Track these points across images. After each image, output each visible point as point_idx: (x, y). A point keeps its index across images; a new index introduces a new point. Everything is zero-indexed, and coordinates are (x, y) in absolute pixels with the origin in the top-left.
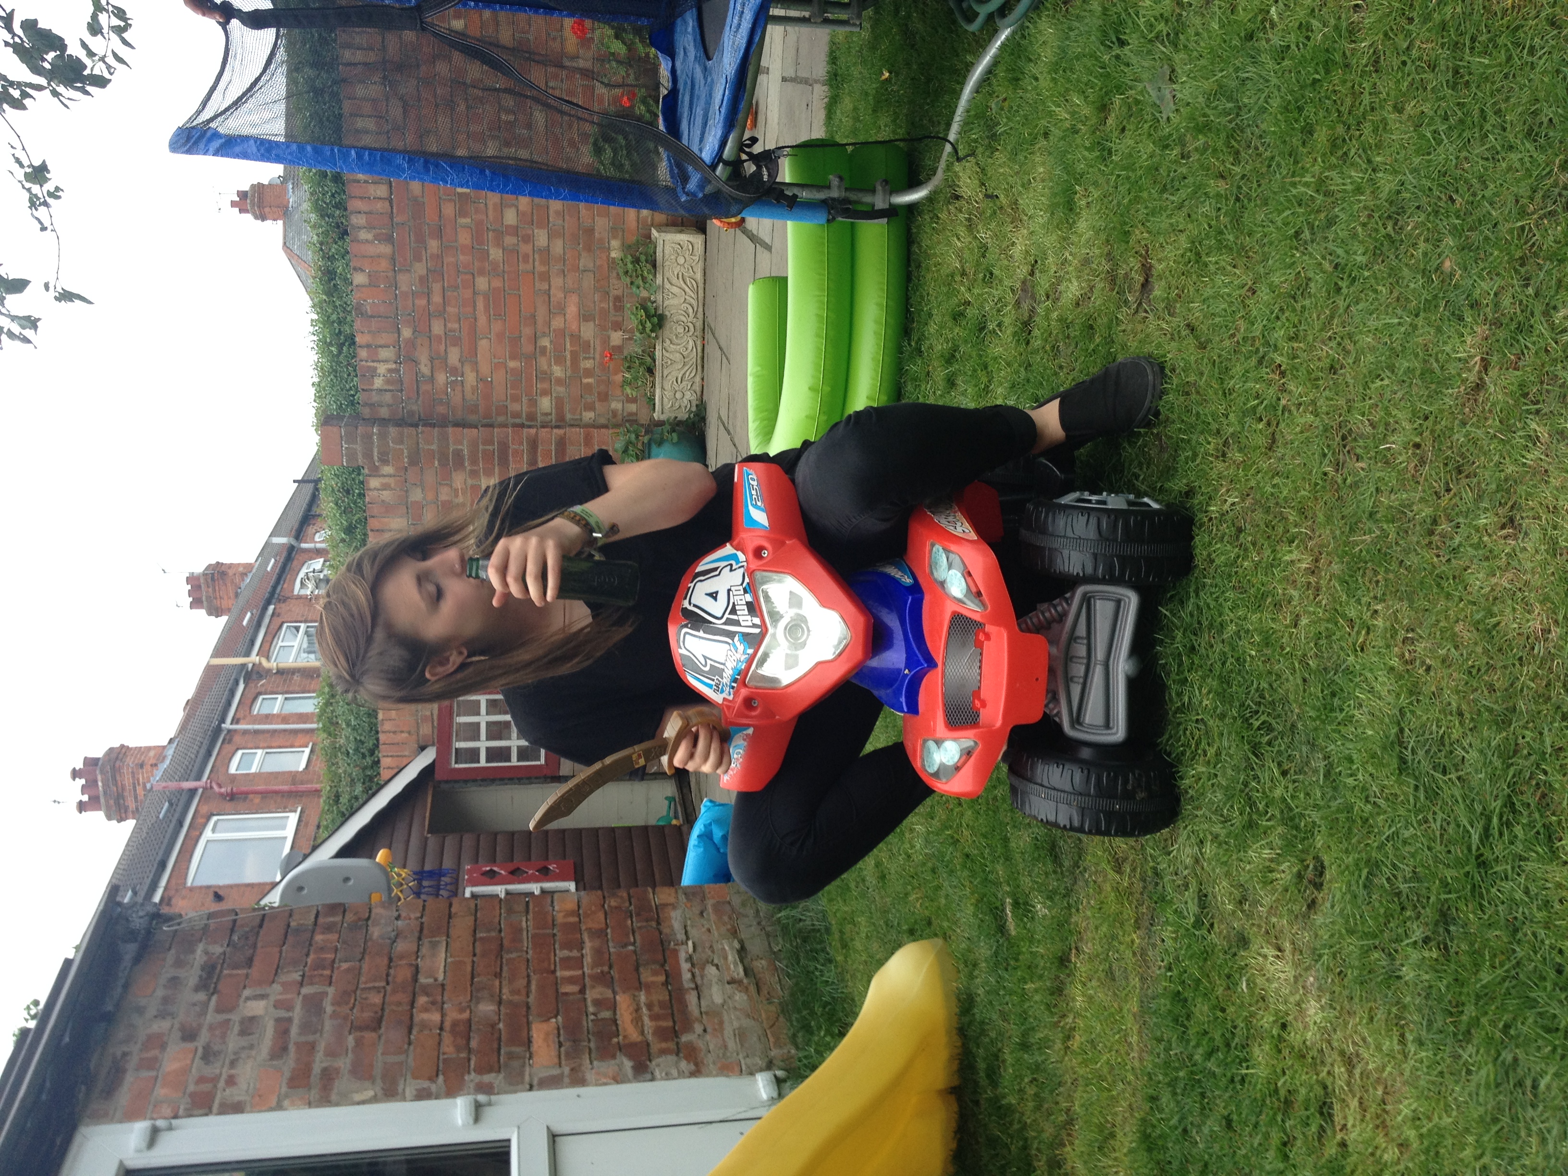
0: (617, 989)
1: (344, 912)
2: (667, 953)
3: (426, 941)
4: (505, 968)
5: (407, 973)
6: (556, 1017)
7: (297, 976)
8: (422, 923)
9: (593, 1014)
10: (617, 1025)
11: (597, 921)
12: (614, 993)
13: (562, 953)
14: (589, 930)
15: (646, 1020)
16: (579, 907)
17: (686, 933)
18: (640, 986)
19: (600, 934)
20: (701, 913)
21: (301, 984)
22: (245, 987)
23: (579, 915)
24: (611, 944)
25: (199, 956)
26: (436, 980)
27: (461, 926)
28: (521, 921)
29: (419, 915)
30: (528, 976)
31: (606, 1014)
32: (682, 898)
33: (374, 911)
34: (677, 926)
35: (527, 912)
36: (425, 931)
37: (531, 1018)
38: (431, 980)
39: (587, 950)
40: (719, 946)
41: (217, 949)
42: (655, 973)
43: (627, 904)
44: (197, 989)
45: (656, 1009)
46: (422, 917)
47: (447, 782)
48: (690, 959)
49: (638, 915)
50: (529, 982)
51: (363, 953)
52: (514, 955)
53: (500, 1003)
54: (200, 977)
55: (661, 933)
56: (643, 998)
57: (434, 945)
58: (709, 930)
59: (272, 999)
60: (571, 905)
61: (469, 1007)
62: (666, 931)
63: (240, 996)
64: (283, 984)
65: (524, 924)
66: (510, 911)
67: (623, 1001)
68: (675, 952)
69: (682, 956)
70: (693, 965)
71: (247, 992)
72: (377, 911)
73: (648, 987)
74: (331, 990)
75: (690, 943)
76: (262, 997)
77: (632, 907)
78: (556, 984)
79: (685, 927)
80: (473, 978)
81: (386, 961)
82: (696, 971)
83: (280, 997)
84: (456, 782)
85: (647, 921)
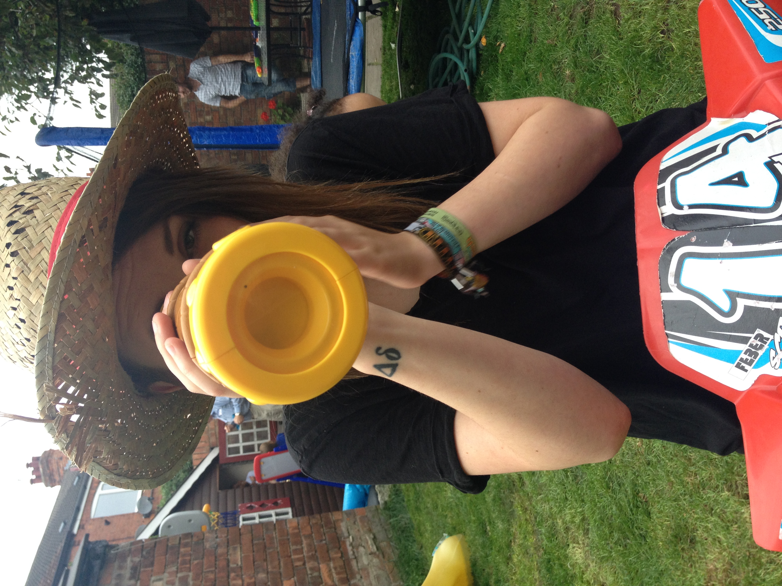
0: (320, 561)
1: (192, 536)
2: (341, 543)
3: (231, 548)
4: (268, 557)
5: (224, 563)
6: (293, 577)
7: (174, 569)
8: (228, 539)
9: (311, 574)
10: (321, 579)
11: (307, 531)
12: (319, 564)
13: (293, 547)
14: (304, 535)
15: (334, 575)
16: (298, 524)
17: (348, 533)
18: (330, 559)
19: (309, 536)
20: (354, 523)
21: (177, 572)
22: (151, 576)
23: (299, 529)
24: (315, 541)
25: (129, 563)
26: (237, 565)
27: (246, 538)
28: (273, 534)
29: (226, 535)
30: (279, 559)
31: (316, 574)
32: (345, 516)
33: (205, 535)
34: (344, 529)
35: (275, 529)
36: (230, 543)
37: (282, 579)
38: (235, 565)
39: (304, 545)
40: (363, 538)
41: (137, 559)
42: (337, 553)
43: (320, 521)
44: (130, 579)
45: (338, 569)
46: (227, 536)
47: (225, 464)
48: (351, 544)
49: (326, 526)
50: (279, 563)
51: (203, 555)
52: (271, 550)
53: (268, 573)
54: (131, 573)
55: (337, 534)
56: (332, 565)
57: (235, 549)
58: (359, 530)
59: (165, 580)
60: (295, 524)
61: (254, 576)
62: (339, 532)
63: (150, 580)
64: (169, 573)
65: (274, 535)
66: (267, 530)
67: (323, 567)
68: (344, 542)
69: (348, 543)
70: (353, 547)
71: (153, 578)
72: (207, 535)
73: (333, 559)
74: (191, 574)
75: (351, 537)
76: (160, 580)
77: (323, 523)
78: (292, 562)
79: (348, 530)
80: (254, 562)
81: (213, 558)
82: (355, 550)
83: (169, 579)
84: (229, 463)
85: (330, 528)
